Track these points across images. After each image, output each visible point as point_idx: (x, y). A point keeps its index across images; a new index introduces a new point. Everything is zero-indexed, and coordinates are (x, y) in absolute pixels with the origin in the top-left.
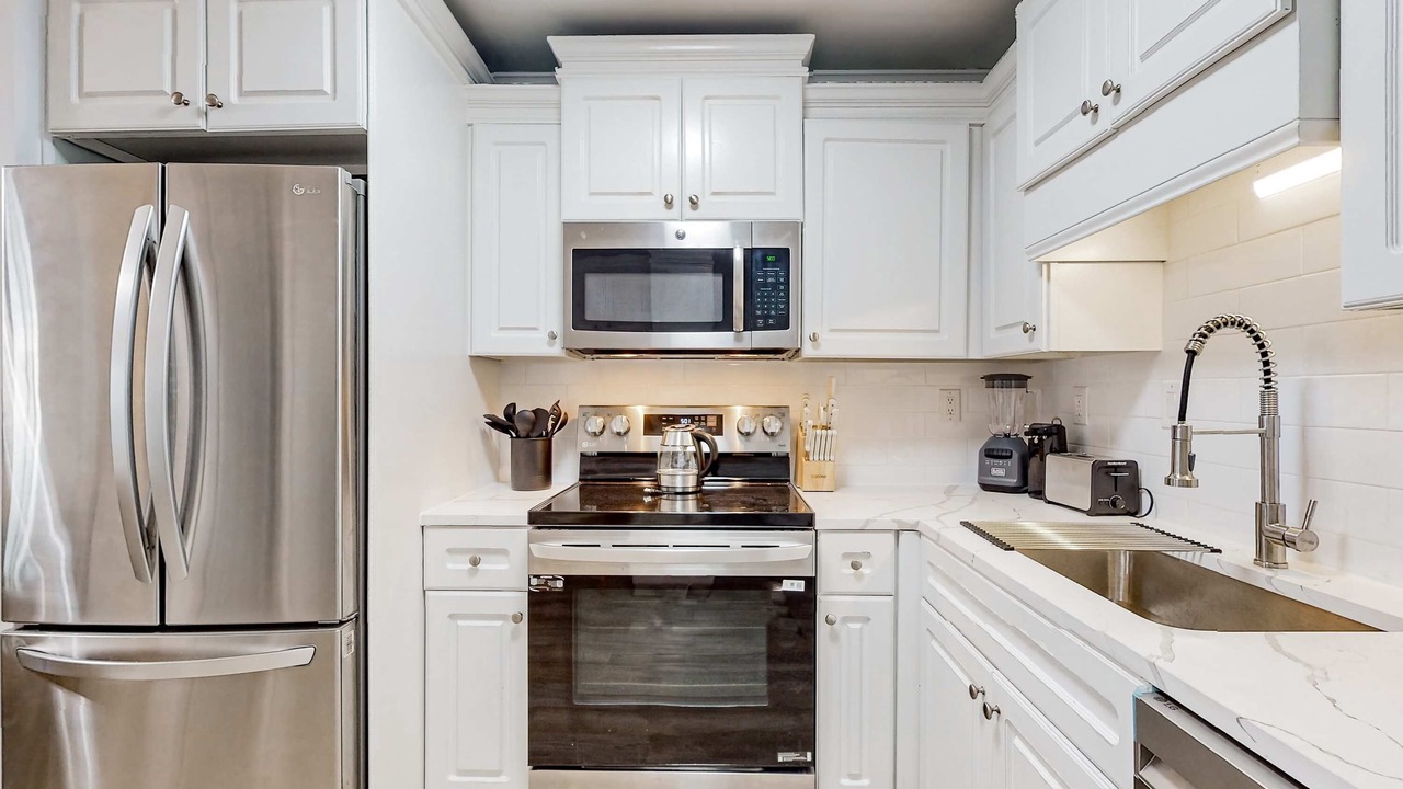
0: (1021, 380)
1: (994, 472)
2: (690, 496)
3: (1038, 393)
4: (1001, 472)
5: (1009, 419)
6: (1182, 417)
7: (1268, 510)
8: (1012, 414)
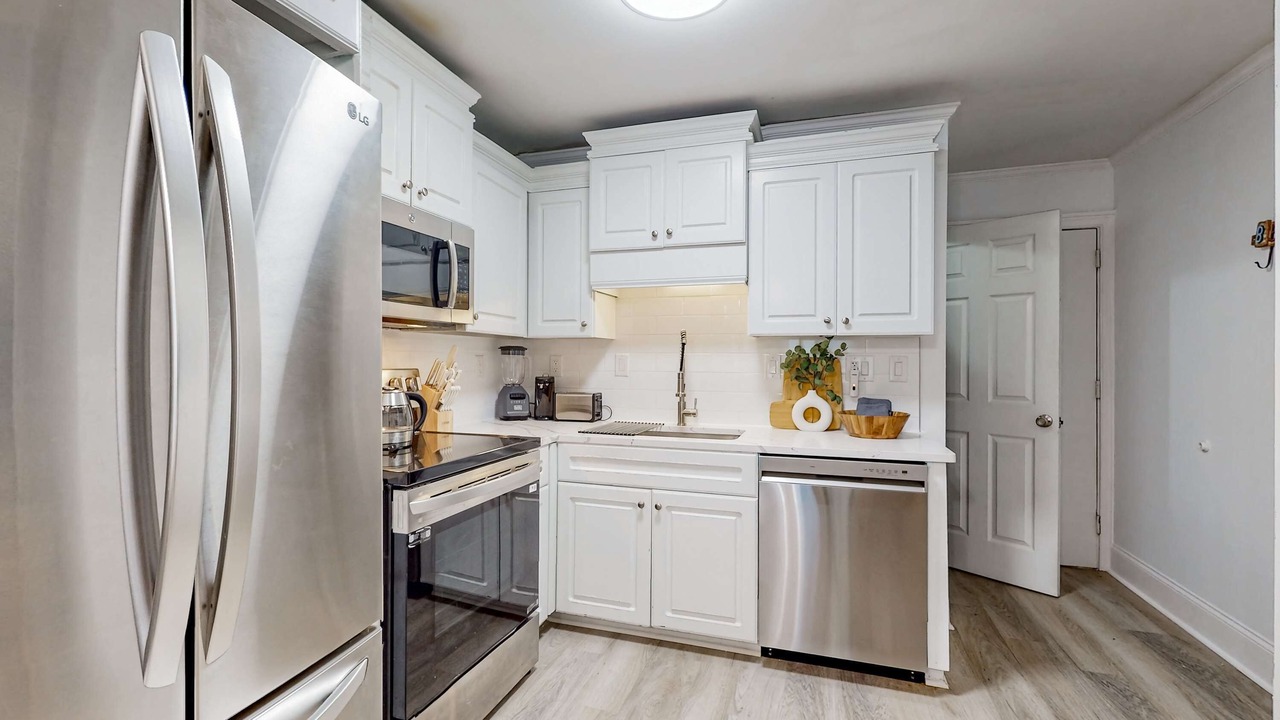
0: (520, 350)
1: (516, 408)
2: (407, 450)
3: (530, 358)
4: (519, 408)
5: (518, 376)
6: (681, 370)
7: (682, 405)
8: (517, 371)
